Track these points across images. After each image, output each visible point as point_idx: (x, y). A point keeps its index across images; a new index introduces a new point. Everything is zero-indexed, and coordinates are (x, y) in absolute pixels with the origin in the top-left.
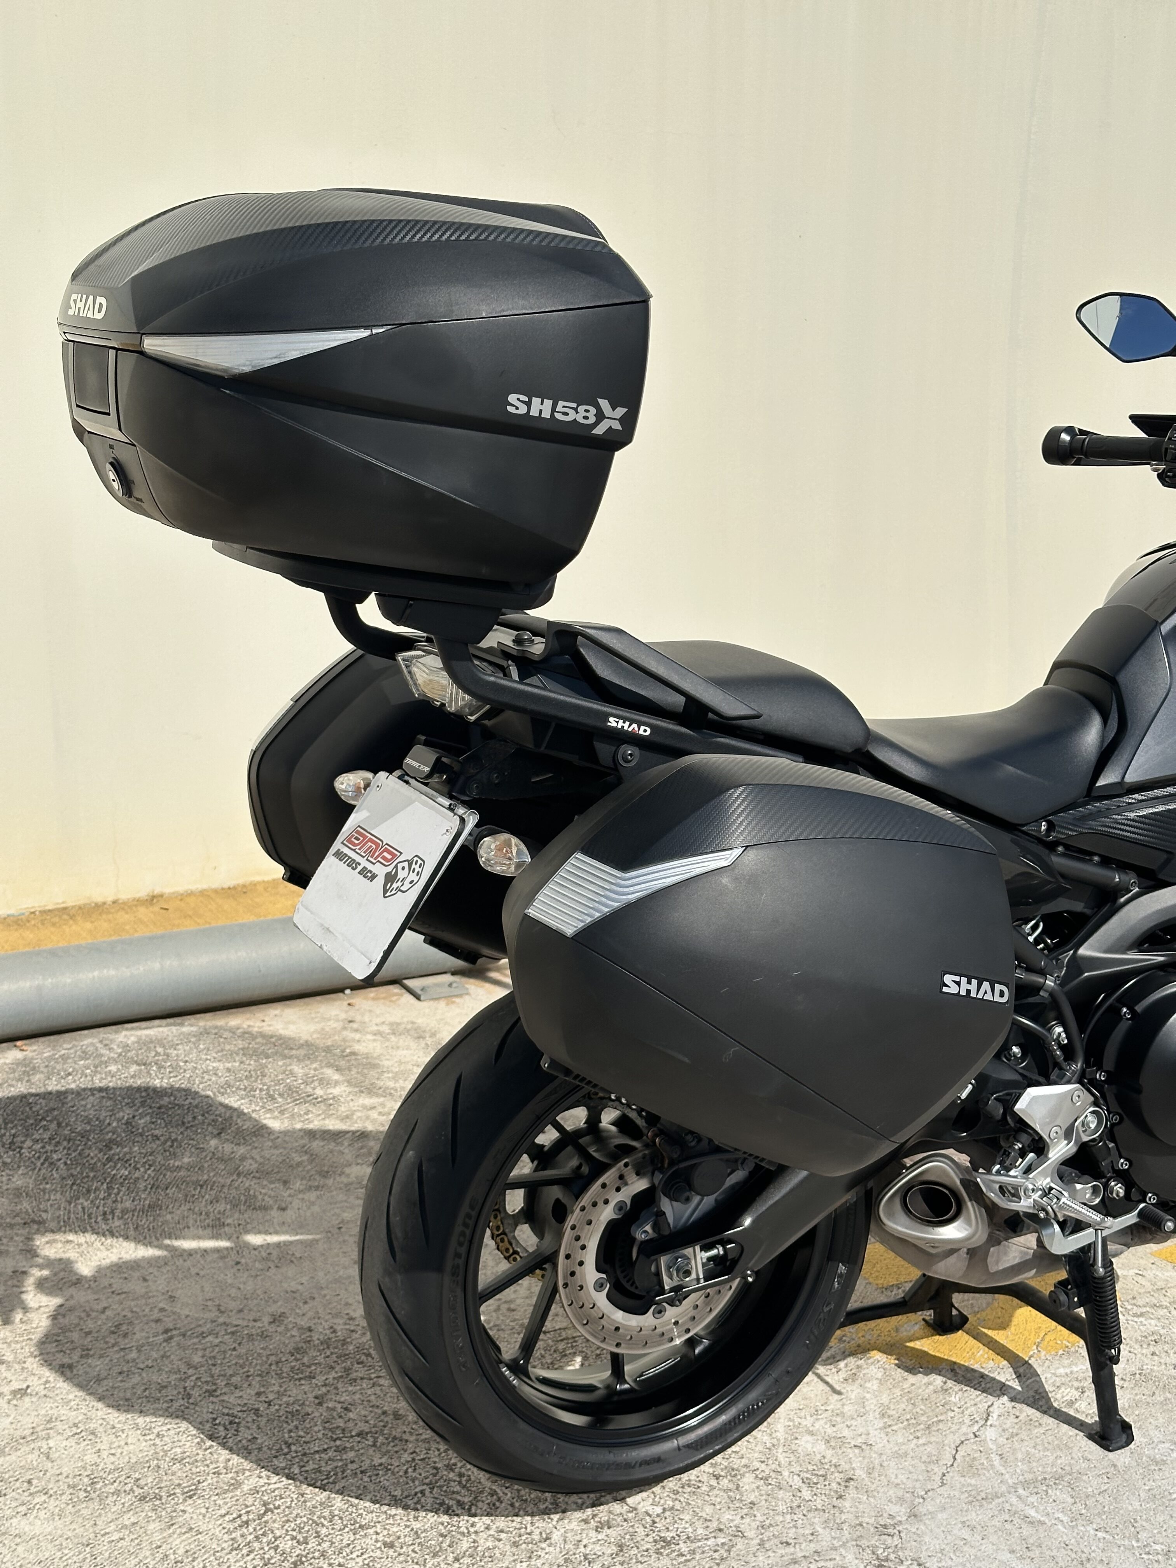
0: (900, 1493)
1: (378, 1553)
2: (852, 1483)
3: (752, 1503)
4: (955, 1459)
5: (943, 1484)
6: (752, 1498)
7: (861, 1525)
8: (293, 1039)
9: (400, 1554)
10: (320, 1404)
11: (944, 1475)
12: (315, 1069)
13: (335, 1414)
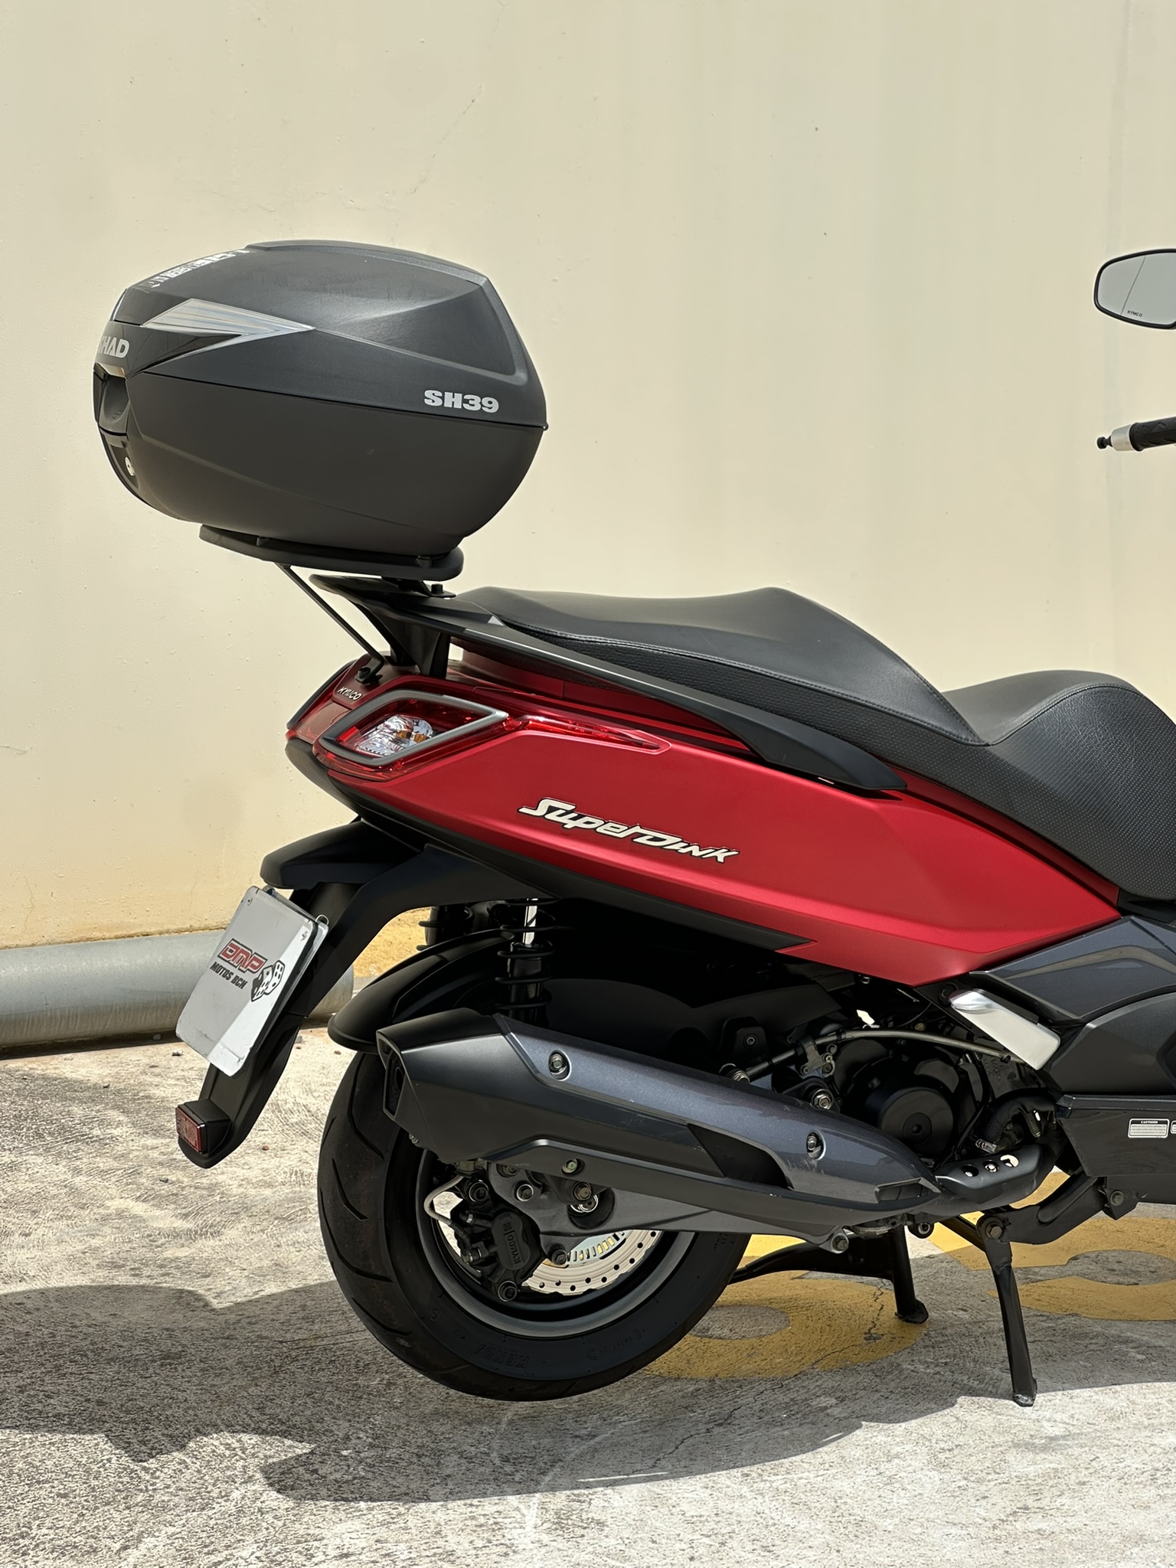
2: (561, 1464)
3: (448, 1476)
4: (677, 1448)
6: (448, 1472)
8: (81, 1082)
9: (71, 1502)
10: (22, 1392)
11: (659, 1460)
12: (99, 1111)
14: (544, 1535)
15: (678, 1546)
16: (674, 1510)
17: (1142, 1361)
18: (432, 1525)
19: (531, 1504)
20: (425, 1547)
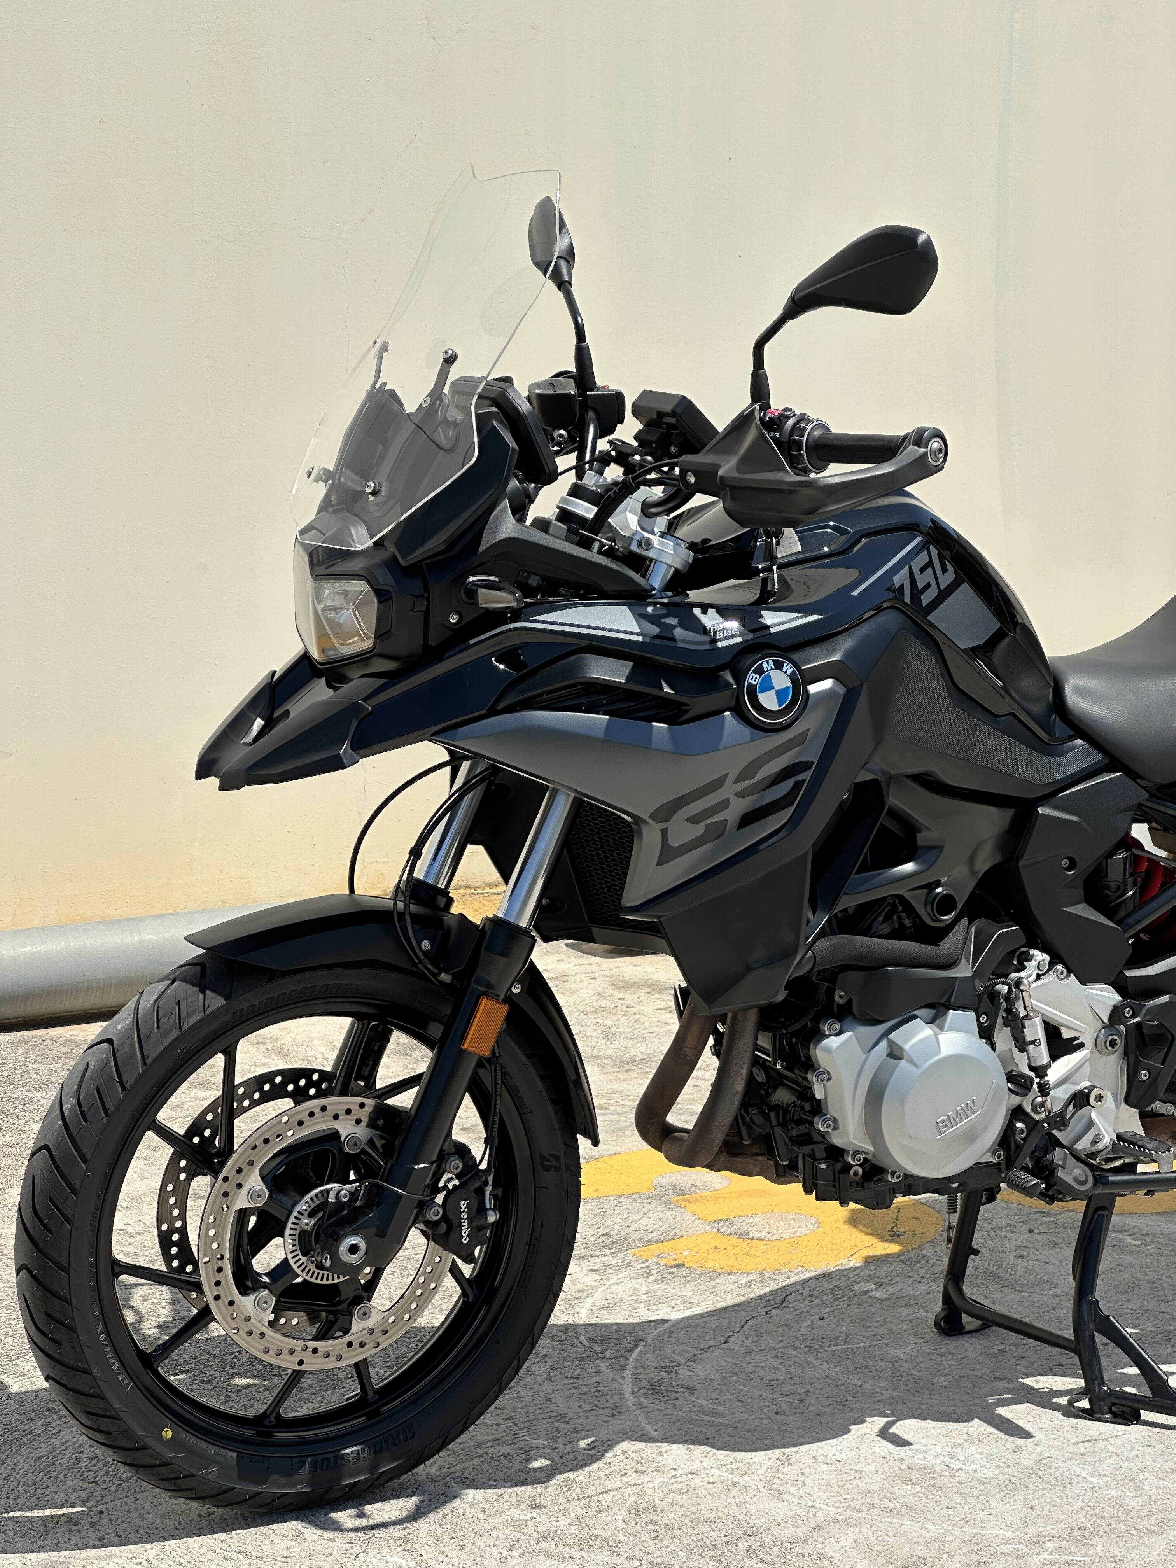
0: (683, 1347)
1: (196, 1387)
2: (643, 1343)
3: (546, 1355)
4: (743, 1327)
5: (726, 1342)
6: (545, 1352)
7: (643, 1367)
9: (215, 1387)
10: (145, 1300)
11: (729, 1337)
13: (158, 1306)
14: (642, 1400)
15: (762, 1404)
16: (752, 1376)
17: (1139, 1246)
18: (542, 1395)
19: (625, 1375)
20: (540, 1411)
